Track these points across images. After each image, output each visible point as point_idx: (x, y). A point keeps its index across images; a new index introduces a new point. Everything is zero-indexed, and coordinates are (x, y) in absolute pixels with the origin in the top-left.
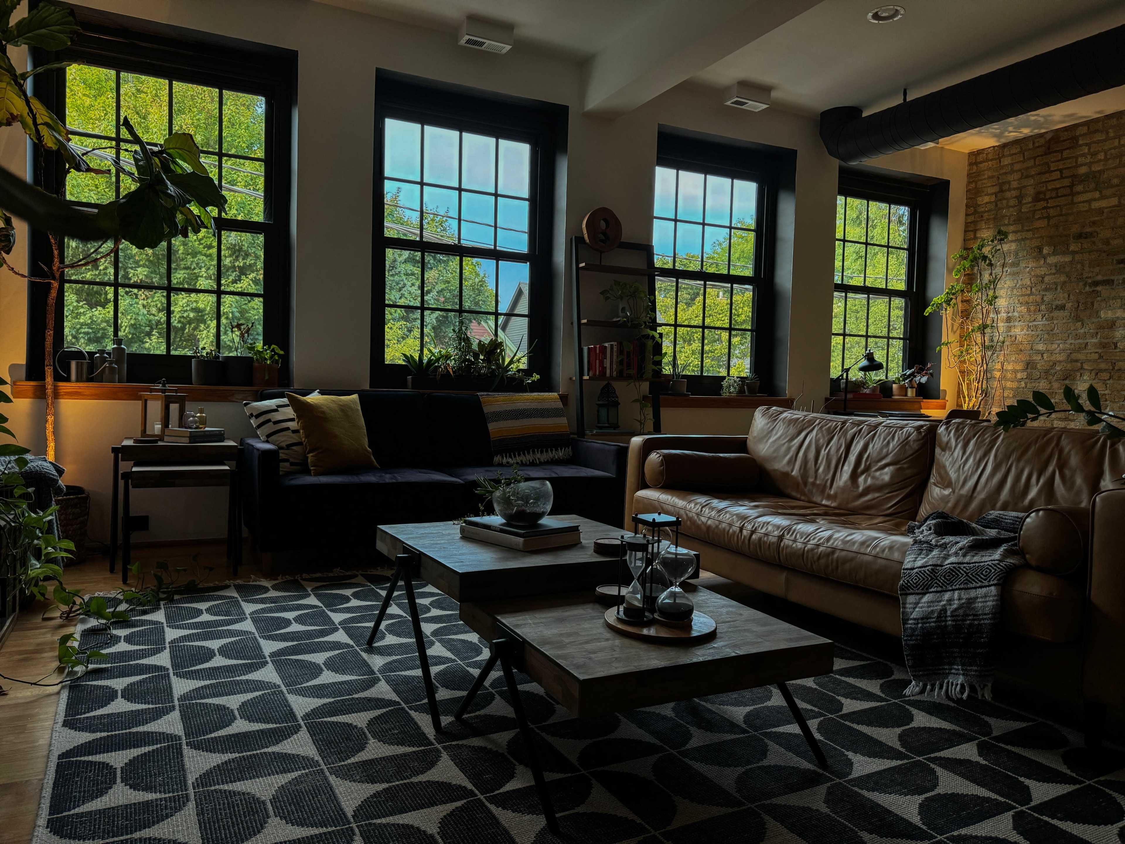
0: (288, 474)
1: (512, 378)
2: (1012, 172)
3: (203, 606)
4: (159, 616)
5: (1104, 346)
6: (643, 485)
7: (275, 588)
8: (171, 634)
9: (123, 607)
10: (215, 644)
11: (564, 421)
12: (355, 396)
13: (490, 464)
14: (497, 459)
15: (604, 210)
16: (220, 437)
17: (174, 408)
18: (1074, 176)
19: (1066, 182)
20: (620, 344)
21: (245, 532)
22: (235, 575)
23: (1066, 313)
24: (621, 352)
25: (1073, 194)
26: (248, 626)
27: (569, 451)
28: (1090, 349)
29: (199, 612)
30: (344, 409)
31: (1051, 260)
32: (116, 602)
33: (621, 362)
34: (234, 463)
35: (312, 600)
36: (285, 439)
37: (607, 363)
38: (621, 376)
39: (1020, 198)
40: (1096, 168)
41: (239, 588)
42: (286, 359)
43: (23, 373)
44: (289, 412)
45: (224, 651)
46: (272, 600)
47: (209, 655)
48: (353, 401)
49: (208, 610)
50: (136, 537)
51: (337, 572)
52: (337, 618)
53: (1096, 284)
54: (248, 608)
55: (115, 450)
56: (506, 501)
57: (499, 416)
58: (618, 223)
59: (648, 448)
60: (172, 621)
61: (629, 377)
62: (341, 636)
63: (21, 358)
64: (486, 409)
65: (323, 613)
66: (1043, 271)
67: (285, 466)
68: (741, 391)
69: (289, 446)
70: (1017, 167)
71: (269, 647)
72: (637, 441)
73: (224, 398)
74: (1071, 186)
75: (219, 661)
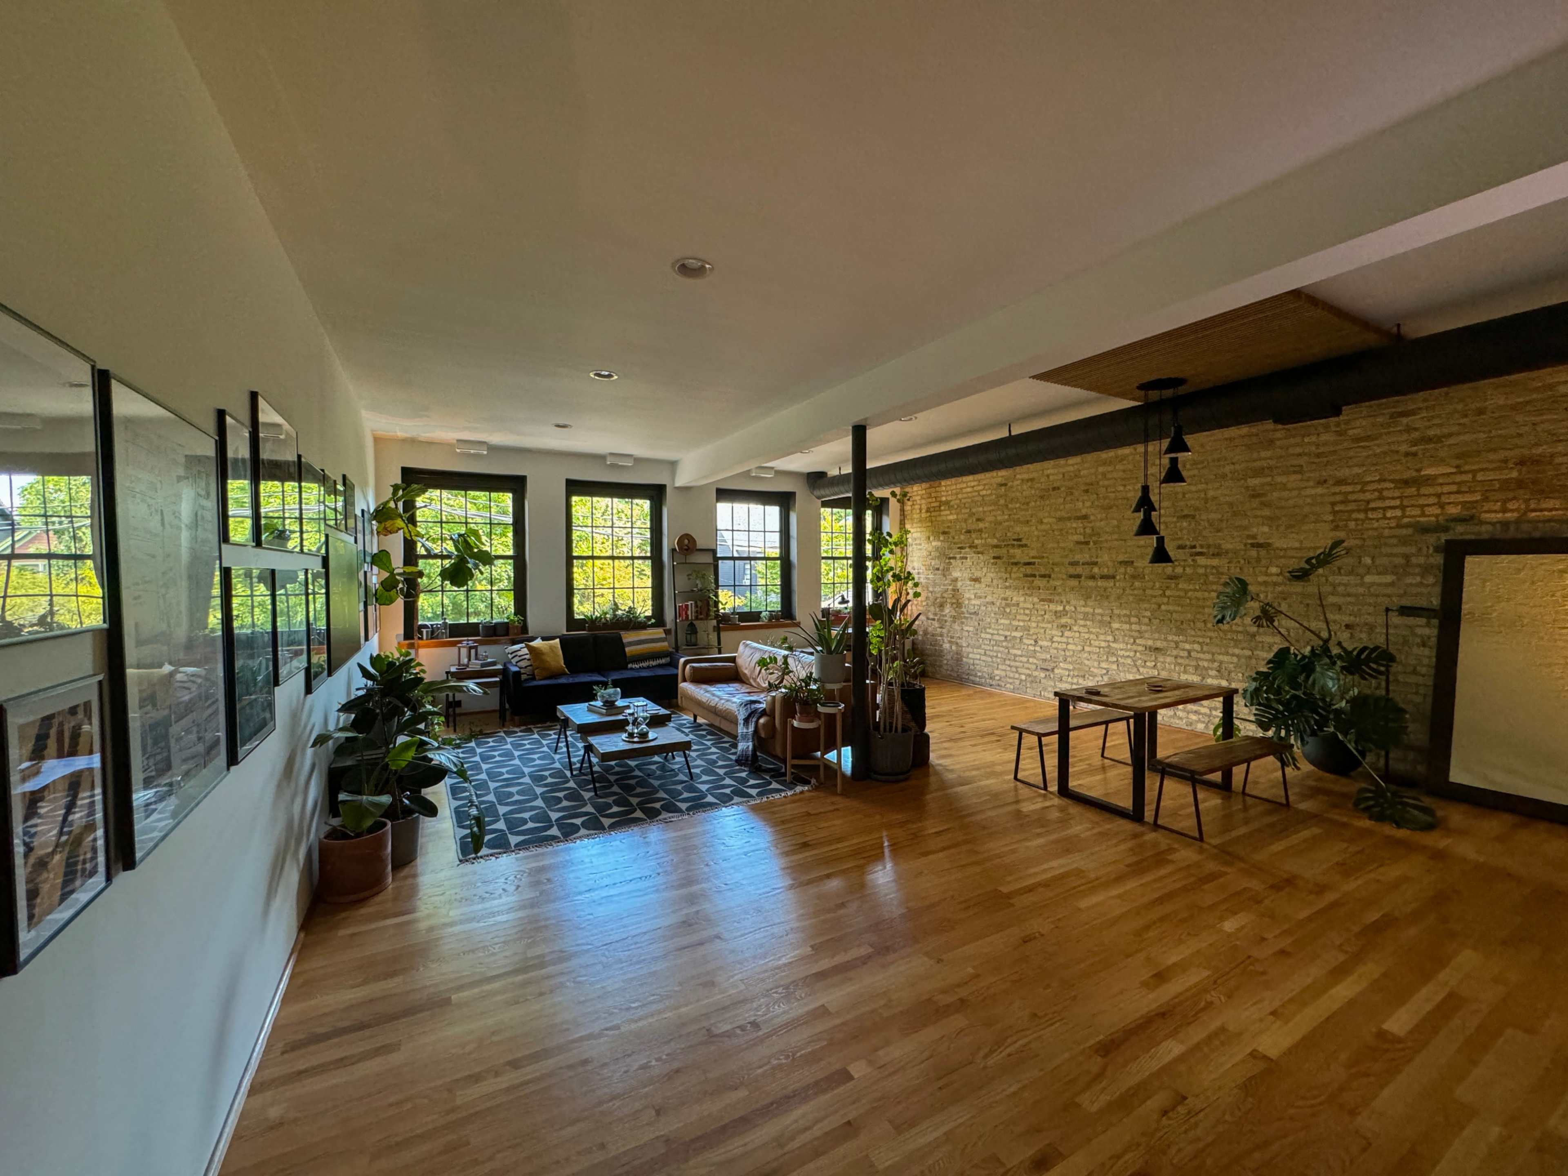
0: (526, 680)
1: (640, 623)
2: (917, 495)
3: (490, 740)
4: (473, 744)
5: (954, 590)
6: (684, 680)
7: (521, 731)
8: (479, 751)
9: (458, 742)
10: (496, 753)
11: (666, 644)
12: (558, 640)
13: (626, 668)
14: (630, 666)
15: (687, 535)
16: (494, 664)
17: (473, 651)
18: (941, 502)
19: (937, 504)
20: (696, 603)
21: (507, 706)
22: (504, 726)
23: (940, 572)
24: (696, 606)
25: (940, 511)
26: (509, 746)
27: (668, 659)
28: (949, 592)
29: (489, 742)
30: (552, 648)
31: (934, 544)
32: (455, 740)
33: (697, 612)
34: (501, 677)
35: (536, 736)
36: (523, 664)
37: (689, 613)
38: (697, 618)
39: (921, 510)
40: (949, 498)
41: (505, 732)
42: (525, 622)
43: (402, 637)
44: (526, 651)
45: (499, 755)
46: (519, 737)
47: (494, 757)
48: (556, 643)
49: (493, 741)
50: (458, 710)
51: (548, 724)
52: (545, 742)
53: (950, 558)
54: (509, 740)
55: (447, 673)
56: (603, 697)
57: (631, 644)
58: (694, 541)
59: (686, 663)
60: (478, 745)
61: (701, 619)
62: (545, 749)
63: (401, 631)
64: (625, 641)
65: (540, 741)
66: (930, 549)
67: (524, 677)
68: (770, 620)
69: (526, 667)
70: (920, 492)
71: (516, 753)
72: (682, 660)
73: (495, 643)
74: (940, 507)
75: (498, 759)
